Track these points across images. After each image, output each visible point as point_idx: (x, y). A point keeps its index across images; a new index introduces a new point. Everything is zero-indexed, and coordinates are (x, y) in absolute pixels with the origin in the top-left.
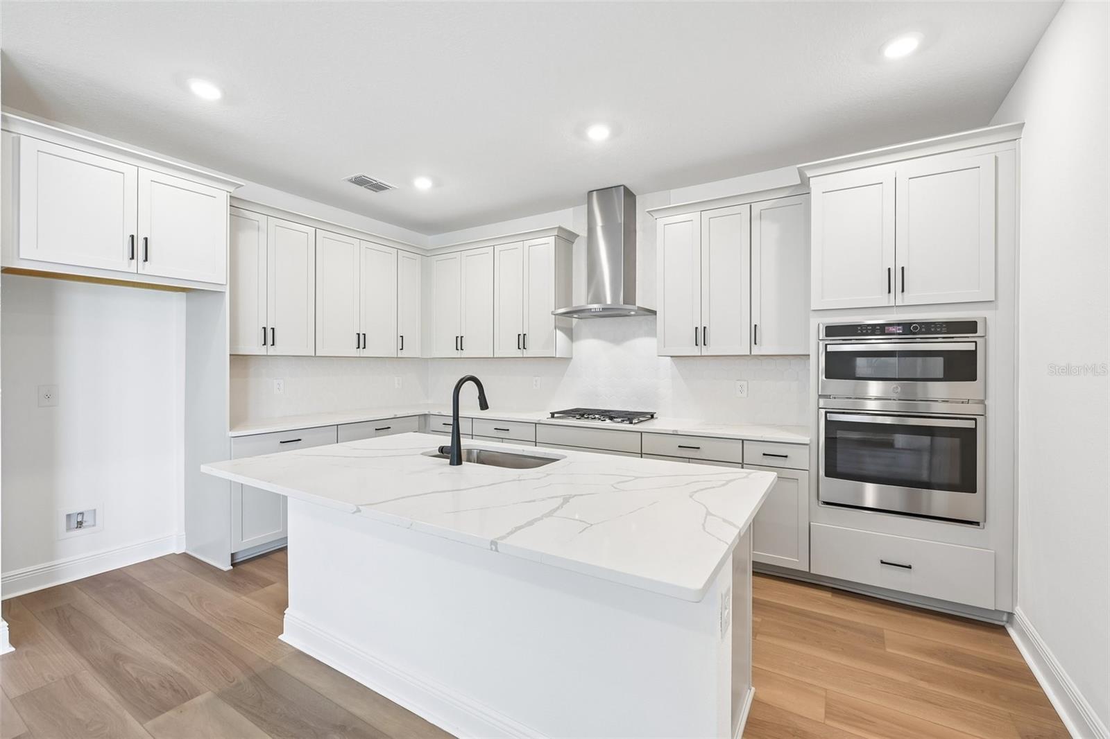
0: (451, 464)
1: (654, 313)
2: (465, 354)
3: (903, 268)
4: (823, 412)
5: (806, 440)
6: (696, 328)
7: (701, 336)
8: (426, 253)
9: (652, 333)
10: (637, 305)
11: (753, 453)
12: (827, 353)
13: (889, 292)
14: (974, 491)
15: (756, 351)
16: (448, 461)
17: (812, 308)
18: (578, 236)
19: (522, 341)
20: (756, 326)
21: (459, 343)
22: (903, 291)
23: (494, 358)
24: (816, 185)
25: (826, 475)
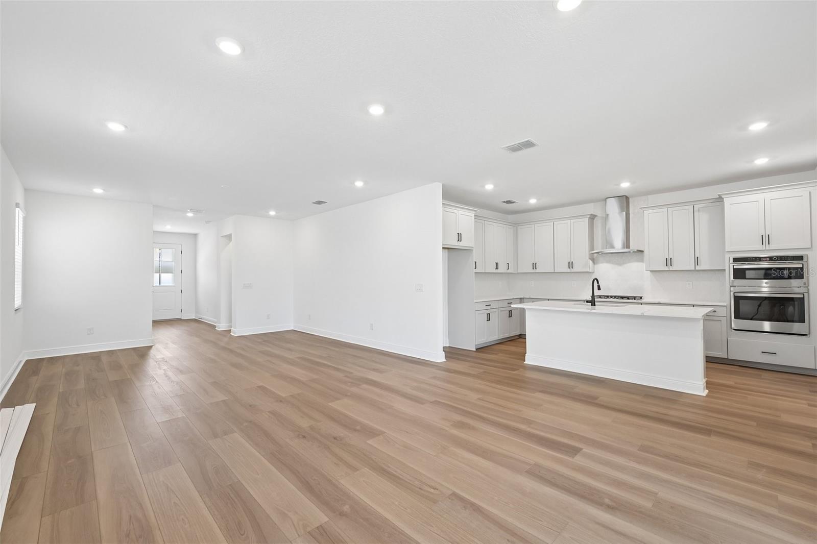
0: (592, 305)
1: (643, 251)
2: (537, 271)
3: (769, 235)
4: (732, 293)
5: (725, 305)
6: (667, 259)
7: (669, 262)
8: (515, 225)
9: (642, 261)
10: (631, 248)
12: (734, 269)
13: (763, 244)
14: (804, 322)
15: (698, 268)
16: (591, 304)
17: (726, 251)
18: (596, 216)
19: (571, 265)
20: (697, 258)
21: (535, 266)
22: (769, 244)
23: (554, 273)
24: (727, 201)
25: (735, 318)
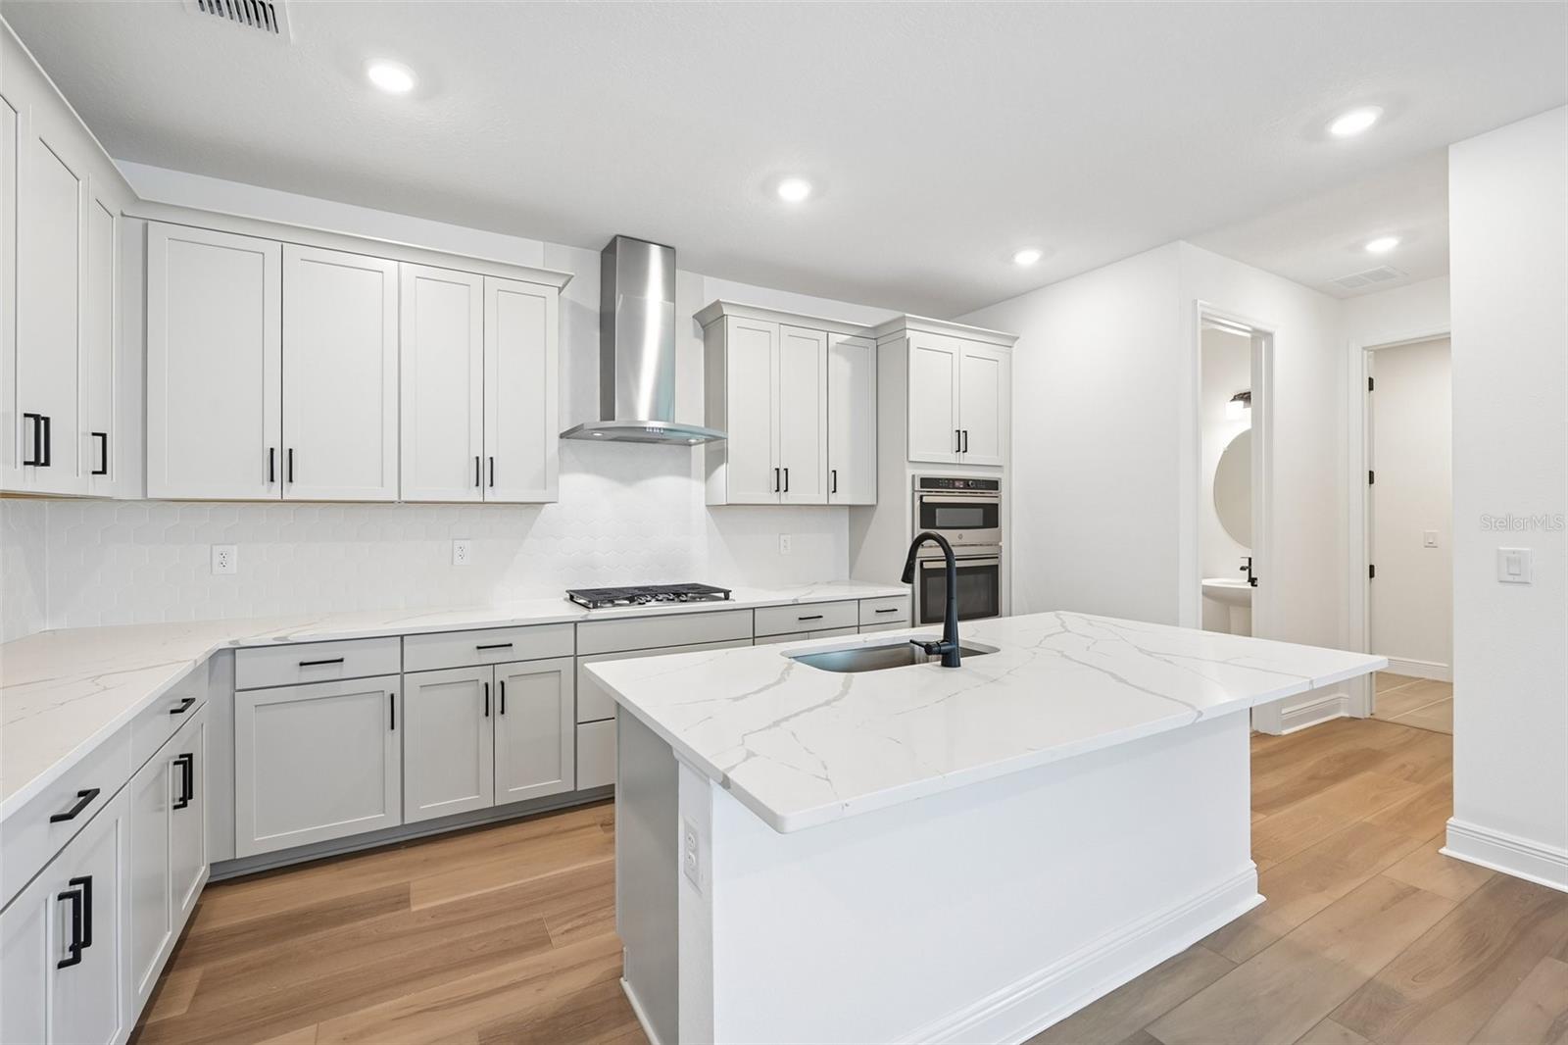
3: (966, 431)
6: (778, 469)
7: (783, 480)
11: (868, 612)
12: (921, 503)
13: (959, 451)
15: (834, 500)
17: (910, 460)
19: (487, 472)
20: (834, 472)
22: (965, 451)
24: (913, 339)
